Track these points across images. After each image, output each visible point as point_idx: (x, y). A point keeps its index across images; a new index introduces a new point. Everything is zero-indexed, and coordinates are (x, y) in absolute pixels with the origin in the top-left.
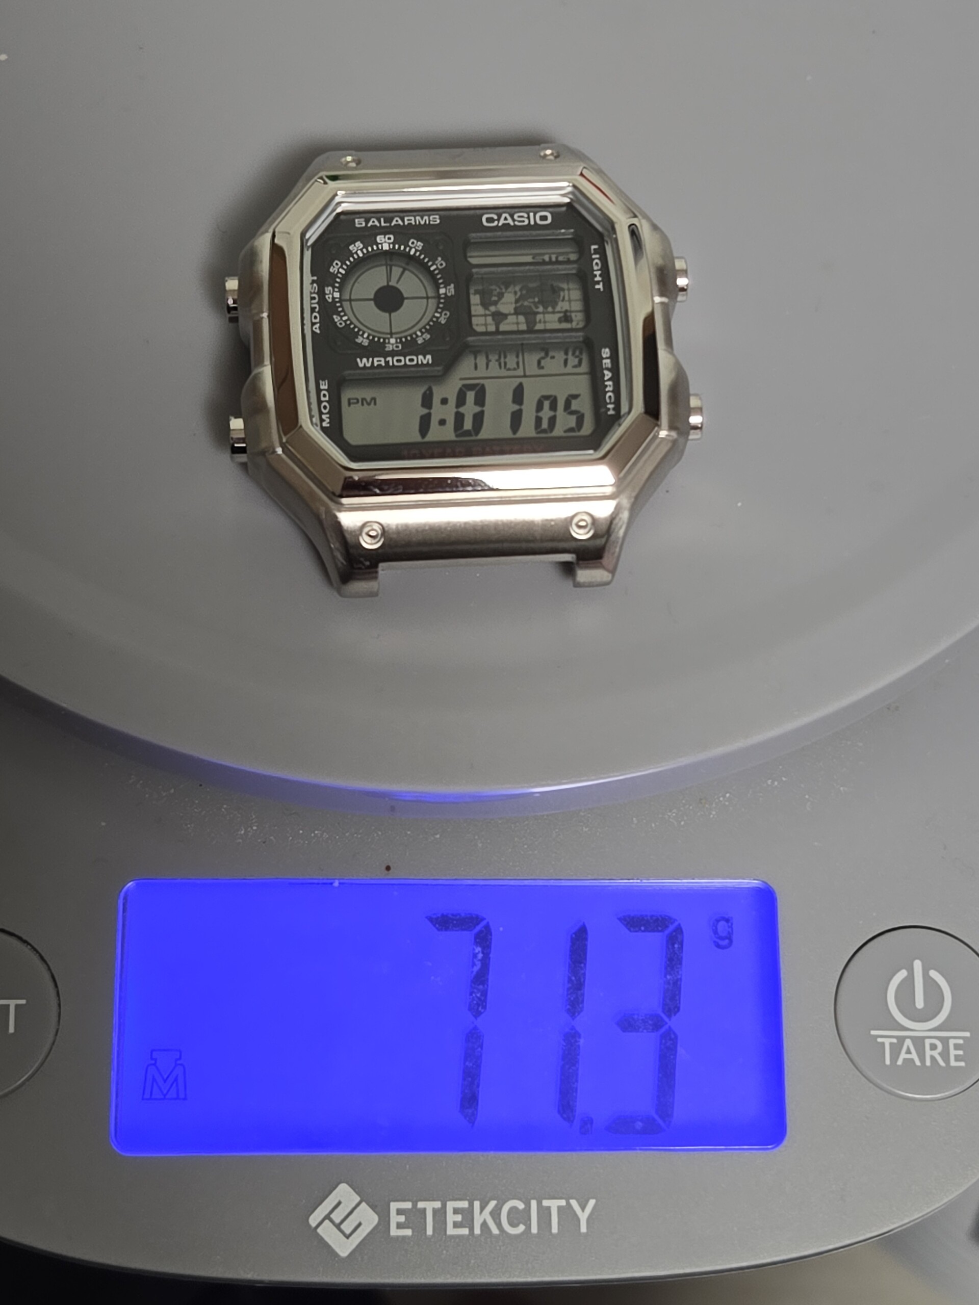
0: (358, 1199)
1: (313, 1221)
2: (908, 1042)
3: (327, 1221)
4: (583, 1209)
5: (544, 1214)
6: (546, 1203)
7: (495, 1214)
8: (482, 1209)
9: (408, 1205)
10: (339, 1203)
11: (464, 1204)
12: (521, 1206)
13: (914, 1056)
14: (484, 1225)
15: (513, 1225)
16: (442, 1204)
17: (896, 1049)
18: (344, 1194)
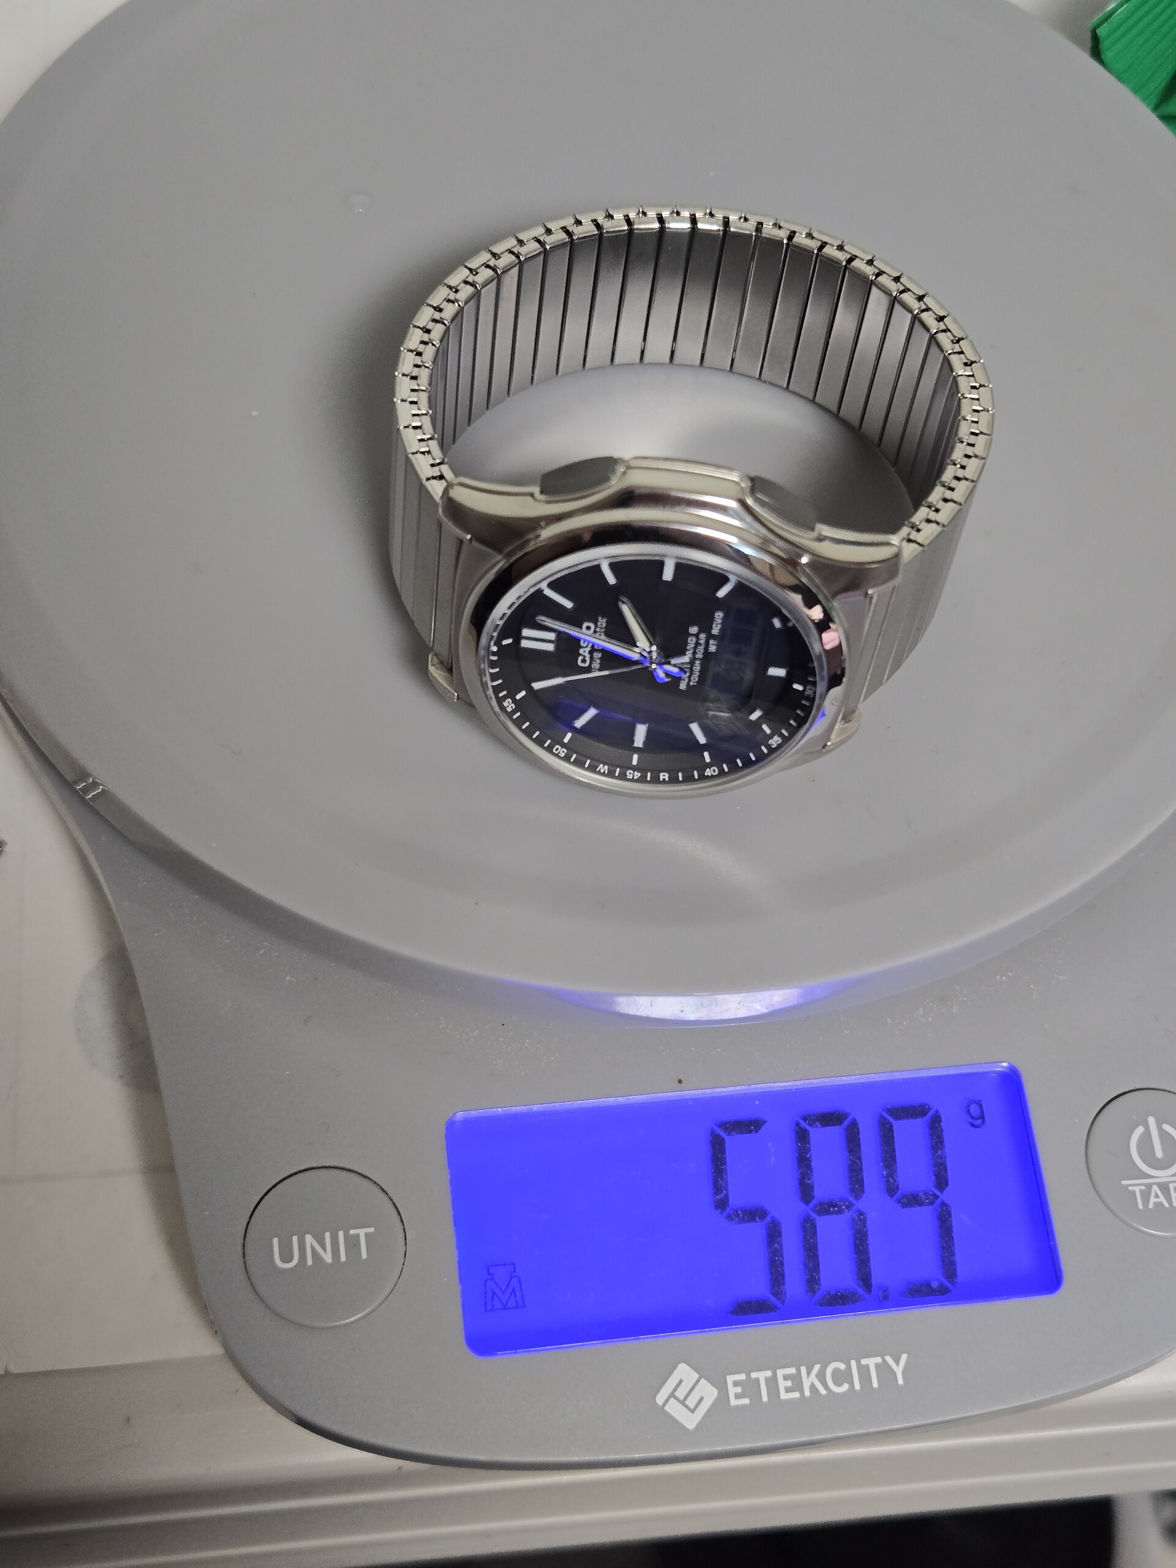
0: (697, 1376)
1: (660, 1399)
2: (1155, 1188)
3: (672, 1399)
4: (897, 1363)
5: (864, 1371)
6: (864, 1362)
7: (821, 1377)
8: (809, 1373)
9: (742, 1377)
10: (681, 1382)
11: (793, 1371)
12: (842, 1366)
13: (1162, 1199)
14: (813, 1387)
15: (838, 1383)
16: (772, 1373)
17: (1146, 1195)
18: (684, 1372)
